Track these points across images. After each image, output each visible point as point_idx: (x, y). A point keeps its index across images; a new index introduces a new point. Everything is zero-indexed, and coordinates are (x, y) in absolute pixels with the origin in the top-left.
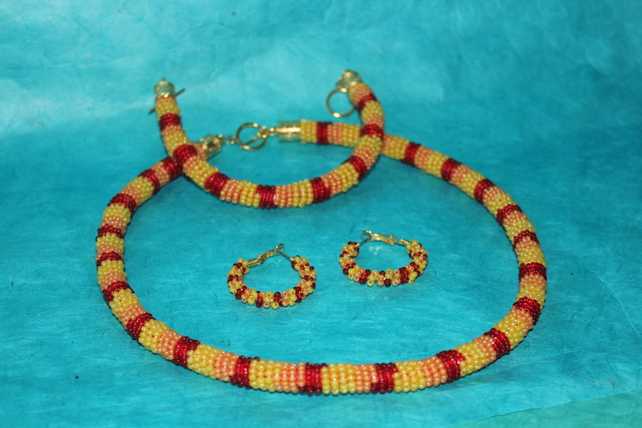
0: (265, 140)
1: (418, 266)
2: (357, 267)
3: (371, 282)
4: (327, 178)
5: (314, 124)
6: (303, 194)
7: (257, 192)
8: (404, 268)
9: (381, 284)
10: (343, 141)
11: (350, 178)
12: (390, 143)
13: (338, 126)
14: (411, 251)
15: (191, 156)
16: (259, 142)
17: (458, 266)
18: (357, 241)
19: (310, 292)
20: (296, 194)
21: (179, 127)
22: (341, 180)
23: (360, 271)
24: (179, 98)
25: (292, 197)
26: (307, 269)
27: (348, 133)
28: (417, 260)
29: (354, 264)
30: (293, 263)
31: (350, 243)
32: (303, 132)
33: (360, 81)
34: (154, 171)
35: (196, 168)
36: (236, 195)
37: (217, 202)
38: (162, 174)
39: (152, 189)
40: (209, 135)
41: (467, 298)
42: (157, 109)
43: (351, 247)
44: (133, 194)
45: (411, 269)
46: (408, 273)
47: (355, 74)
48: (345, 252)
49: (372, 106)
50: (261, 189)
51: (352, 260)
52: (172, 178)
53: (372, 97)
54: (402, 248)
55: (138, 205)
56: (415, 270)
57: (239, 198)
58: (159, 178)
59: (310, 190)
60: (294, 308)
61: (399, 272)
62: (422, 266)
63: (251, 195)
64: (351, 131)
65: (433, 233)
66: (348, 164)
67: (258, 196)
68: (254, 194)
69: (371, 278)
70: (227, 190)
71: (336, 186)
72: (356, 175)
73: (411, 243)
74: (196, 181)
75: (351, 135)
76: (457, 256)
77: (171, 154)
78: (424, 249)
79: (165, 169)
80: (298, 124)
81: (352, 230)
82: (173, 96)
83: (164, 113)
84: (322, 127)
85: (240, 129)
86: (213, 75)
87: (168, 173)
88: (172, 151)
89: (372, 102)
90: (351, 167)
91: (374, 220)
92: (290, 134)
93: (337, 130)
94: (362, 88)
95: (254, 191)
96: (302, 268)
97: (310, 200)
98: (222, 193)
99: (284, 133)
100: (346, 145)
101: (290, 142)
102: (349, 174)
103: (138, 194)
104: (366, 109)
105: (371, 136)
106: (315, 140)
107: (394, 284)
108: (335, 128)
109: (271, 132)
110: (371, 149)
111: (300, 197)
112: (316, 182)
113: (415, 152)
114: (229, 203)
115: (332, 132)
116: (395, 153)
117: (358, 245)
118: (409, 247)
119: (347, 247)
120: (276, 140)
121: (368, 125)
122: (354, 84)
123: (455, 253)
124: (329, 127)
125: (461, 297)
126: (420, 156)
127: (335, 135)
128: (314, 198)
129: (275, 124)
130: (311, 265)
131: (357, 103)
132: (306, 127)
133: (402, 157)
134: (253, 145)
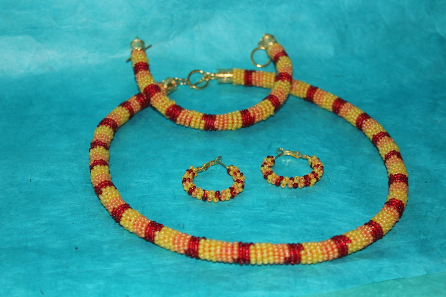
0: (208, 82)
1: (317, 175)
2: (274, 174)
4: (252, 110)
5: (243, 71)
6: (235, 121)
7: (202, 119)
8: (307, 176)
9: (290, 186)
10: (262, 84)
11: (268, 110)
12: (297, 86)
13: (259, 73)
14: (312, 164)
15: (156, 92)
16: (204, 84)
17: (345, 175)
18: (273, 156)
19: (241, 191)
20: (230, 121)
21: (148, 72)
22: (262, 112)
23: (276, 177)
24: (147, 51)
25: (228, 123)
26: (238, 175)
27: (266, 78)
28: (316, 170)
29: (272, 172)
30: (229, 170)
31: (268, 157)
32: (235, 77)
33: (276, 42)
34: (130, 103)
35: (160, 101)
36: (188, 120)
37: (174, 125)
38: (136, 105)
39: (129, 115)
40: (168, 78)
41: (351, 198)
42: (132, 58)
43: (270, 160)
44: (115, 119)
45: (312, 176)
46: (310, 179)
47: (272, 37)
48: (265, 163)
49: (284, 59)
50: (205, 117)
51: (270, 169)
52: (143, 108)
53: (284, 53)
54: (305, 161)
55: (118, 126)
56: (315, 177)
57: (190, 122)
58: (133, 107)
59: (240, 118)
60: (229, 202)
61: (303, 178)
62: (320, 174)
63: (198, 121)
64: (269, 77)
65: (326, 150)
66: (267, 101)
67: (203, 121)
68: (201, 120)
69: (284, 182)
70: (182, 117)
71: (259, 116)
72: (273, 108)
73: (312, 157)
74: (159, 110)
75: (268, 80)
76: (344, 167)
77: (142, 91)
78: (321, 163)
79: (138, 101)
80: (231, 73)
81: (269, 147)
82: (144, 49)
83: (137, 62)
84: (248, 74)
85: (190, 74)
86: (172, 35)
87: (140, 104)
88: (143, 88)
89: (284, 57)
90: (269, 102)
91: (285, 140)
92: (225, 78)
93: (259, 76)
94: (277, 47)
95: (201, 118)
96: (235, 174)
97: (240, 125)
98: (178, 119)
99: (221, 78)
100: (265, 87)
101: (225, 84)
102: (267, 107)
103: (119, 119)
104: (279, 62)
105: (283, 81)
106: (243, 83)
107: (300, 187)
108: (257, 74)
109: (212, 77)
110: (283, 90)
111: (233, 123)
112: (245, 113)
113: (314, 93)
114: (183, 126)
115: (255, 77)
116: (300, 93)
117: (274, 158)
118: (310, 160)
119: (267, 160)
120: (216, 82)
121: (281, 73)
122: (271, 44)
123: (342, 165)
124: (253, 74)
125: (347, 197)
126: (317, 95)
127: (257, 79)
128: (243, 124)
129: (215, 71)
130: (241, 172)
131: (273, 57)
132: (237, 74)
133: (305, 96)
134: (199, 85)
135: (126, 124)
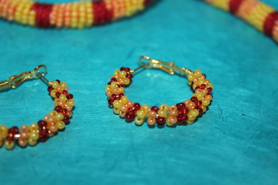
1: (201, 102)
2: (124, 98)
3: (139, 119)
6: (82, 14)
7: (32, 9)
8: (183, 104)
9: (151, 122)
11: (135, 1)
14: (193, 83)
17: (247, 104)
18: (130, 68)
19: (61, 128)
20: (75, 14)
22: (125, 3)
23: (127, 104)
25: (70, 17)
26: (63, 97)
28: (199, 95)
29: (121, 94)
30: (50, 88)
31: (122, 69)
41: (261, 149)
43: (123, 73)
45: (191, 105)
46: (187, 111)
48: (114, 79)
50: (37, 6)
51: (121, 90)
54: (183, 79)
56: (197, 107)
59: (90, 10)
60: (35, 148)
61: (176, 108)
62: (206, 102)
63: (26, 11)
65: (218, 63)
67: (33, 13)
68: (29, 10)
69: (140, 114)
71: (119, 9)
73: (194, 73)
76: (246, 91)
78: (209, 81)
81: (130, 55)
91: (154, 45)
96: (58, 94)
97: (90, 21)
107: (169, 124)
111: (79, 17)
117: (131, 71)
118: (190, 77)
119: (119, 73)
123: (243, 87)
125: (254, 146)
128: (94, 19)
130: (70, 92)
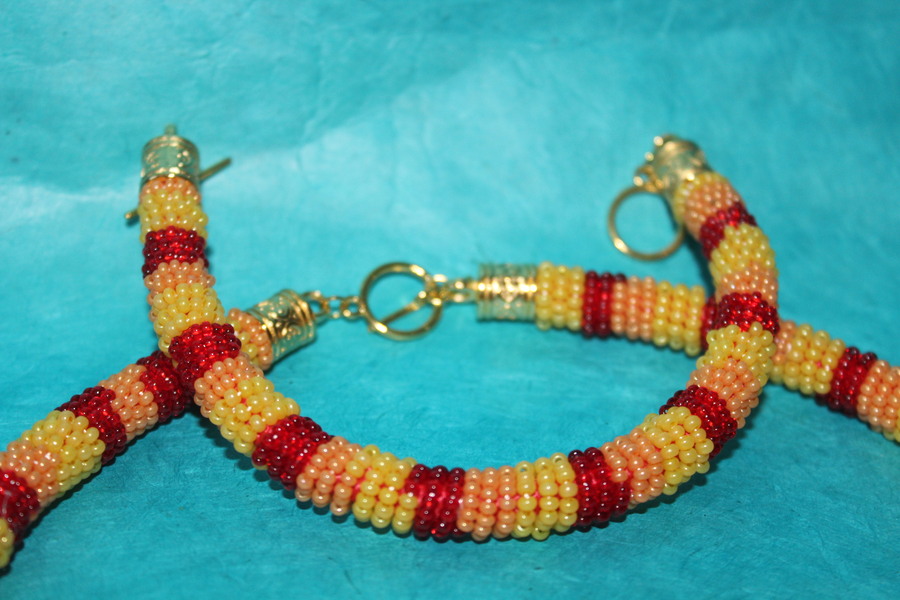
0: (438, 311)
4: (622, 455)
5: (578, 277)
6: (548, 503)
7: (406, 489)
10: (652, 331)
11: (687, 456)
13: (640, 285)
15: (221, 358)
16: (420, 318)
20: (527, 502)
21: (197, 267)
22: (661, 463)
24: (211, 186)
25: (515, 508)
27: (670, 309)
32: (544, 297)
33: (705, 168)
34: (112, 395)
35: (231, 396)
36: (342, 491)
37: (291, 504)
38: (136, 404)
39: (99, 448)
40: (284, 292)
42: (142, 213)
44: (33, 468)
47: (691, 148)
49: (743, 239)
50: (419, 479)
52: (166, 416)
53: (740, 214)
55: (43, 503)
57: (352, 500)
58: (124, 414)
59: (569, 489)
63: (388, 495)
64: (678, 304)
66: (682, 412)
67: (409, 499)
68: (399, 492)
70: (317, 472)
71: (647, 479)
72: (707, 447)
74: (226, 434)
75: (677, 316)
77: (165, 347)
79: (148, 388)
80: (531, 272)
82: (193, 178)
83: (158, 225)
84: (599, 288)
86: (310, 125)
87: (156, 399)
88: (169, 338)
89: (745, 228)
90: (694, 422)
92: (509, 299)
93: (640, 298)
94: (712, 186)
95: (401, 485)
97: (568, 520)
98: (302, 481)
99: (492, 297)
100: (662, 341)
101: (507, 320)
102: (684, 441)
103: (50, 467)
104: (724, 245)
105: (745, 329)
106: (575, 324)
108: (634, 291)
109: (456, 291)
110: (746, 370)
111: (538, 510)
112: (587, 462)
113: (862, 379)
114: (322, 511)
115: (626, 303)
116: (802, 373)
120: (469, 313)
121: (736, 295)
122: (689, 175)
124: (619, 287)
126: (877, 391)
127: (633, 310)
128: (579, 513)
129: (465, 270)
131: (695, 228)
132: (554, 286)
133: (823, 388)
134: (402, 325)
135: (87, 486)
